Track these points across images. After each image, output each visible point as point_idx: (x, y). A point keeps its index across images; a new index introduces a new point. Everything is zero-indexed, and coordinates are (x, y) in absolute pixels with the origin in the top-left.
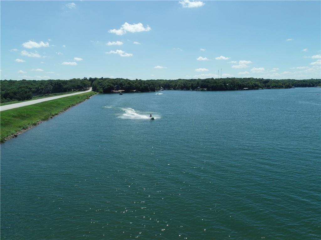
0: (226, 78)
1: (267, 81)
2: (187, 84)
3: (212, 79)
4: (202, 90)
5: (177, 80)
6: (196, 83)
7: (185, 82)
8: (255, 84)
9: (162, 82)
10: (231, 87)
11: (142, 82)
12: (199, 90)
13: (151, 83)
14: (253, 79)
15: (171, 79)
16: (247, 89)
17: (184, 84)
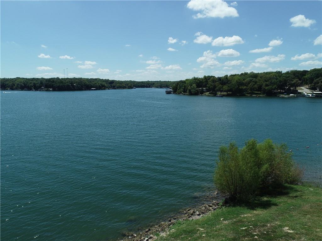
0: (73, 77)
1: (113, 82)
2: (28, 84)
3: (58, 78)
4: (46, 91)
5: (14, 78)
6: (39, 82)
7: (26, 81)
8: (102, 85)
10: (78, 87)
12: (43, 91)
14: (100, 79)
16: (94, 90)
17: (24, 84)
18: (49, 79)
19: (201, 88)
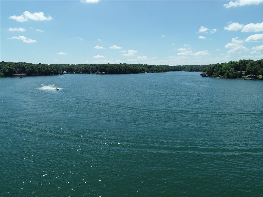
0: (120, 63)
1: (150, 66)
2: (88, 69)
3: (109, 64)
4: (101, 74)
5: (79, 65)
6: (96, 67)
7: (86, 67)
8: (142, 69)
9: (65, 67)
10: (124, 71)
11: (45, 66)
12: (98, 74)
13: (54, 67)
14: (140, 65)
15: (73, 64)
16: (136, 73)
17: (85, 69)
18: (103, 65)
19: (239, 72)
